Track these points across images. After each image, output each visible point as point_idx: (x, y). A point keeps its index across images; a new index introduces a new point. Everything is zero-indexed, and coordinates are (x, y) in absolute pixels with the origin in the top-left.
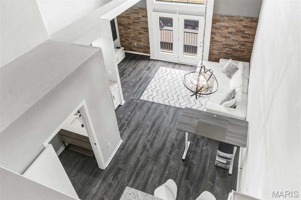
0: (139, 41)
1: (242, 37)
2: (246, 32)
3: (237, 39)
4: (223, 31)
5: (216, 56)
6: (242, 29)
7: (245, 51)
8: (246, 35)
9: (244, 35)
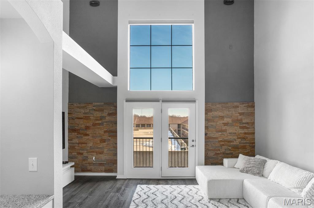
0: (100, 153)
1: (241, 128)
2: (244, 121)
3: (235, 132)
4: (217, 123)
5: (212, 160)
6: (240, 117)
7: (247, 147)
8: (244, 125)
9: (242, 125)
